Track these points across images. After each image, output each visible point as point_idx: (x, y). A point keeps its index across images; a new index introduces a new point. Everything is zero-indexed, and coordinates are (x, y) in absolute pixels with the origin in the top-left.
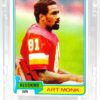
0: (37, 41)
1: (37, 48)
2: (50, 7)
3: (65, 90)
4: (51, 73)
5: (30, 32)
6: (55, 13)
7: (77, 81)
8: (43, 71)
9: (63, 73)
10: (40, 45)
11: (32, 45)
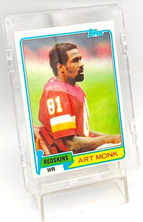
0: (58, 99)
1: (60, 110)
2: (69, 53)
3: (101, 156)
4: (81, 138)
5: (48, 89)
6: (77, 60)
7: (113, 142)
8: (71, 138)
9: (96, 136)
10: (62, 106)
11: (53, 107)
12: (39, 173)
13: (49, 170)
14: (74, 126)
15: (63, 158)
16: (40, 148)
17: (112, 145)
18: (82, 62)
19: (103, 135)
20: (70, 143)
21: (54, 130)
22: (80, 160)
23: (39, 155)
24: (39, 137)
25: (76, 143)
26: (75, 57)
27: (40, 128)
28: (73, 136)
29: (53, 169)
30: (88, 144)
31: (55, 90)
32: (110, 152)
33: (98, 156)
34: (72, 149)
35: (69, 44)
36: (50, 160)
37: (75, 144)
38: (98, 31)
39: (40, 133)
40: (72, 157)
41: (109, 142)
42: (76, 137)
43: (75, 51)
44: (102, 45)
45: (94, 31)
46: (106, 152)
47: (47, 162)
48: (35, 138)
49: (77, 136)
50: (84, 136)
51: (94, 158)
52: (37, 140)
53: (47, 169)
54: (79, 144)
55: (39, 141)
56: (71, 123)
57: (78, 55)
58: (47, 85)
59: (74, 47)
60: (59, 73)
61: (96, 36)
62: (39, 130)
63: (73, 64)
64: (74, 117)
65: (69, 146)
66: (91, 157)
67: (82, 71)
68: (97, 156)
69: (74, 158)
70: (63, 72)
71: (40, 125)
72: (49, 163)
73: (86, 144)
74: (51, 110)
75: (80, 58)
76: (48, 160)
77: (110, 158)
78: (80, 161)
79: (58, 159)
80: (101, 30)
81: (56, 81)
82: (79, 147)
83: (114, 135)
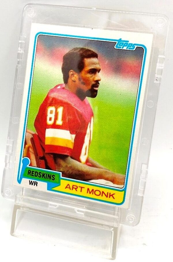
0: (60, 110)
1: (59, 122)
2: (87, 61)
3: (93, 192)
4: (75, 162)
5: (53, 95)
6: (94, 71)
7: (113, 181)
8: (64, 157)
9: (93, 166)
10: (64, 118)
11: (53, 116)
12: (19, 182)
13: (31, 183)
14: (71, 146)
15: (49, 177)
16: (28, 155)
17: (111, 184)
18: (99, 76)
19: (103, 167)
20: (62, 163)
21: (47, 142)
22: (68, 186)
23: (25, 162)
24: (29, 143)
25: (69, 166)
26: (92, 67)
27: (33, 135)
28: (67, 156)
29: (36, 184)
30: (82, 171)
31: (60, 98)
32: (106, 191)
33: (90, 190)
34: (61, 170)
35: (89, 51)
36: (34, 173)
37: (67, 166)
38: (130, 44)
39: (32, 139)
40: (60, 179)
41: (107, 179)
42: (70, 159)
43: (94, 60)
44: (131, 61)
45: (124, 43)
46: (102, 190)
47: (31, 174)
48: (26, 143)
49: (72, 158)
50: (80, 161)
51: (85, 190)
52: (27, 146)
53: (30, 181)
54: (71, 167)
55: (29, 148)
56: (68, 141)
57: (98, 66)
58: (52, 91)
59: (94, 55)
60: (70, 81)
61: (125, 48)
62: (31, 136)
63: (89, 75)
64: (74, 136)
65: (60, 165)
66: (82, 188)
67: (97, 87)
68: (88, 189)
69: (61, 180)
70: (75, 81)
71: (34, 131)
72: (33, 176)
73: (79, 171)
74: (50, 119)
75: (99, 70)
76: (33, 171)
77: (104, 198)
78: (66, 187)
79: (43, 175)
80: (133, 43)
81: (63, 88)
82: (70, 171)
83: (116, 174)
